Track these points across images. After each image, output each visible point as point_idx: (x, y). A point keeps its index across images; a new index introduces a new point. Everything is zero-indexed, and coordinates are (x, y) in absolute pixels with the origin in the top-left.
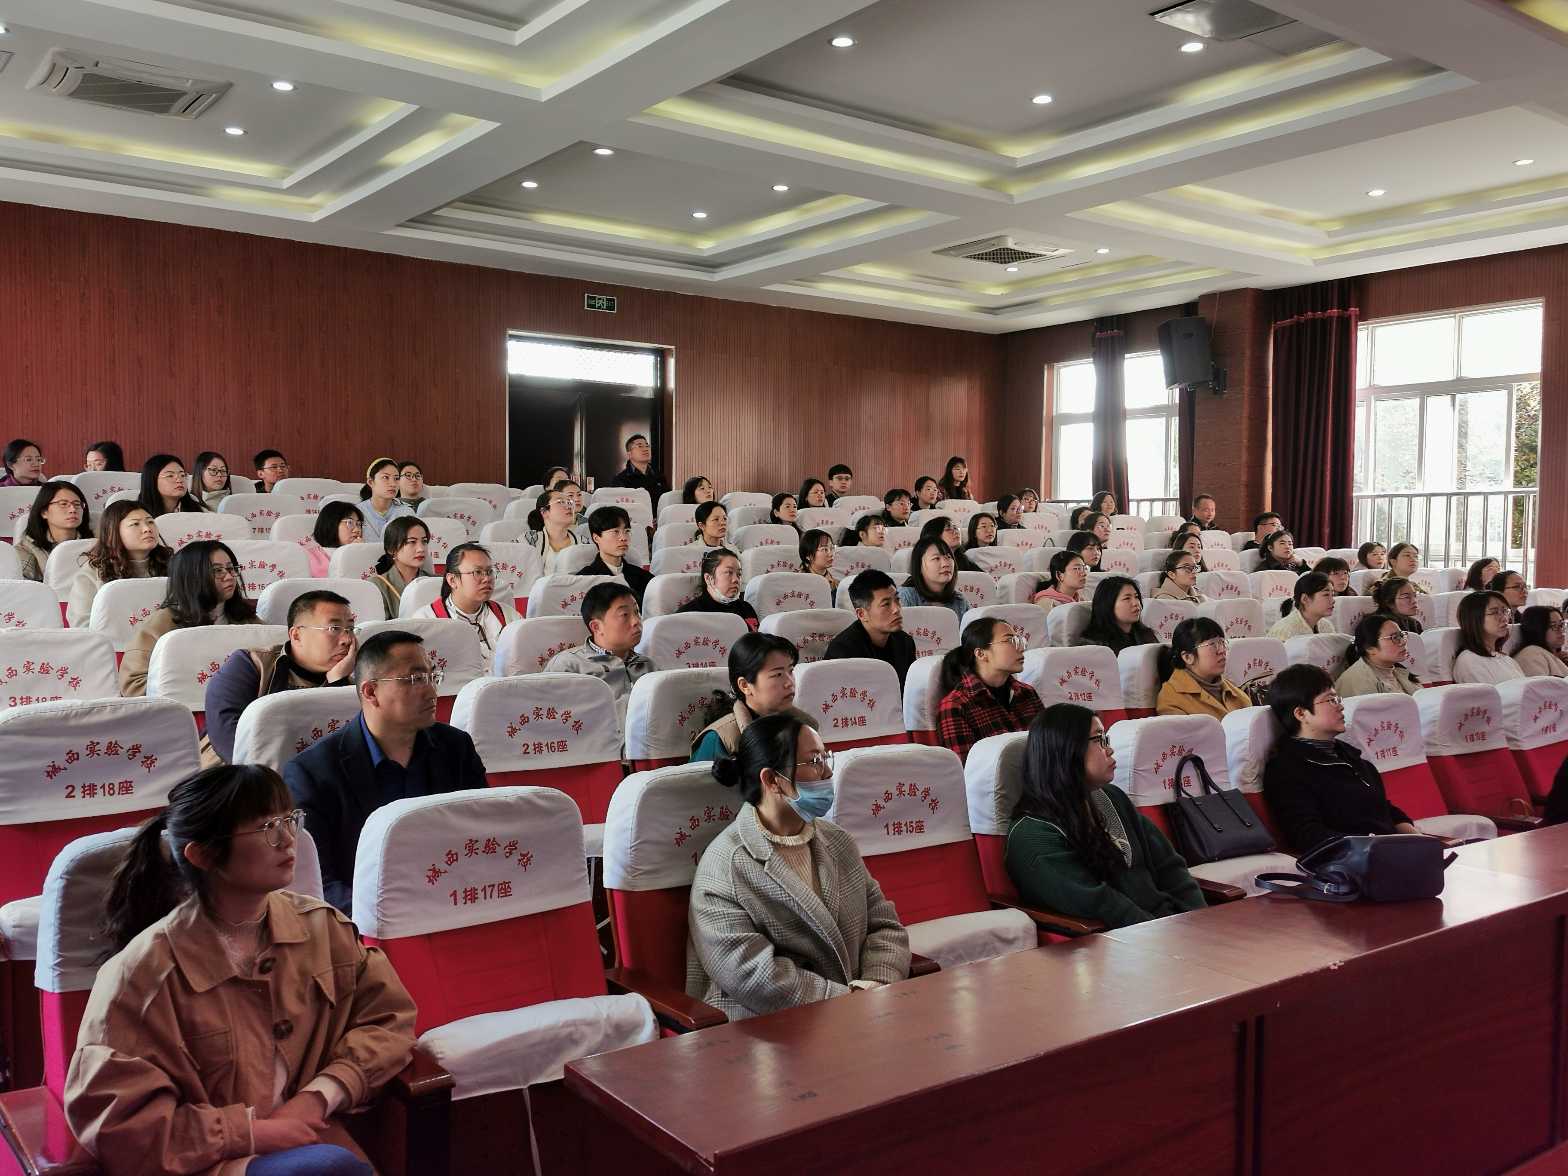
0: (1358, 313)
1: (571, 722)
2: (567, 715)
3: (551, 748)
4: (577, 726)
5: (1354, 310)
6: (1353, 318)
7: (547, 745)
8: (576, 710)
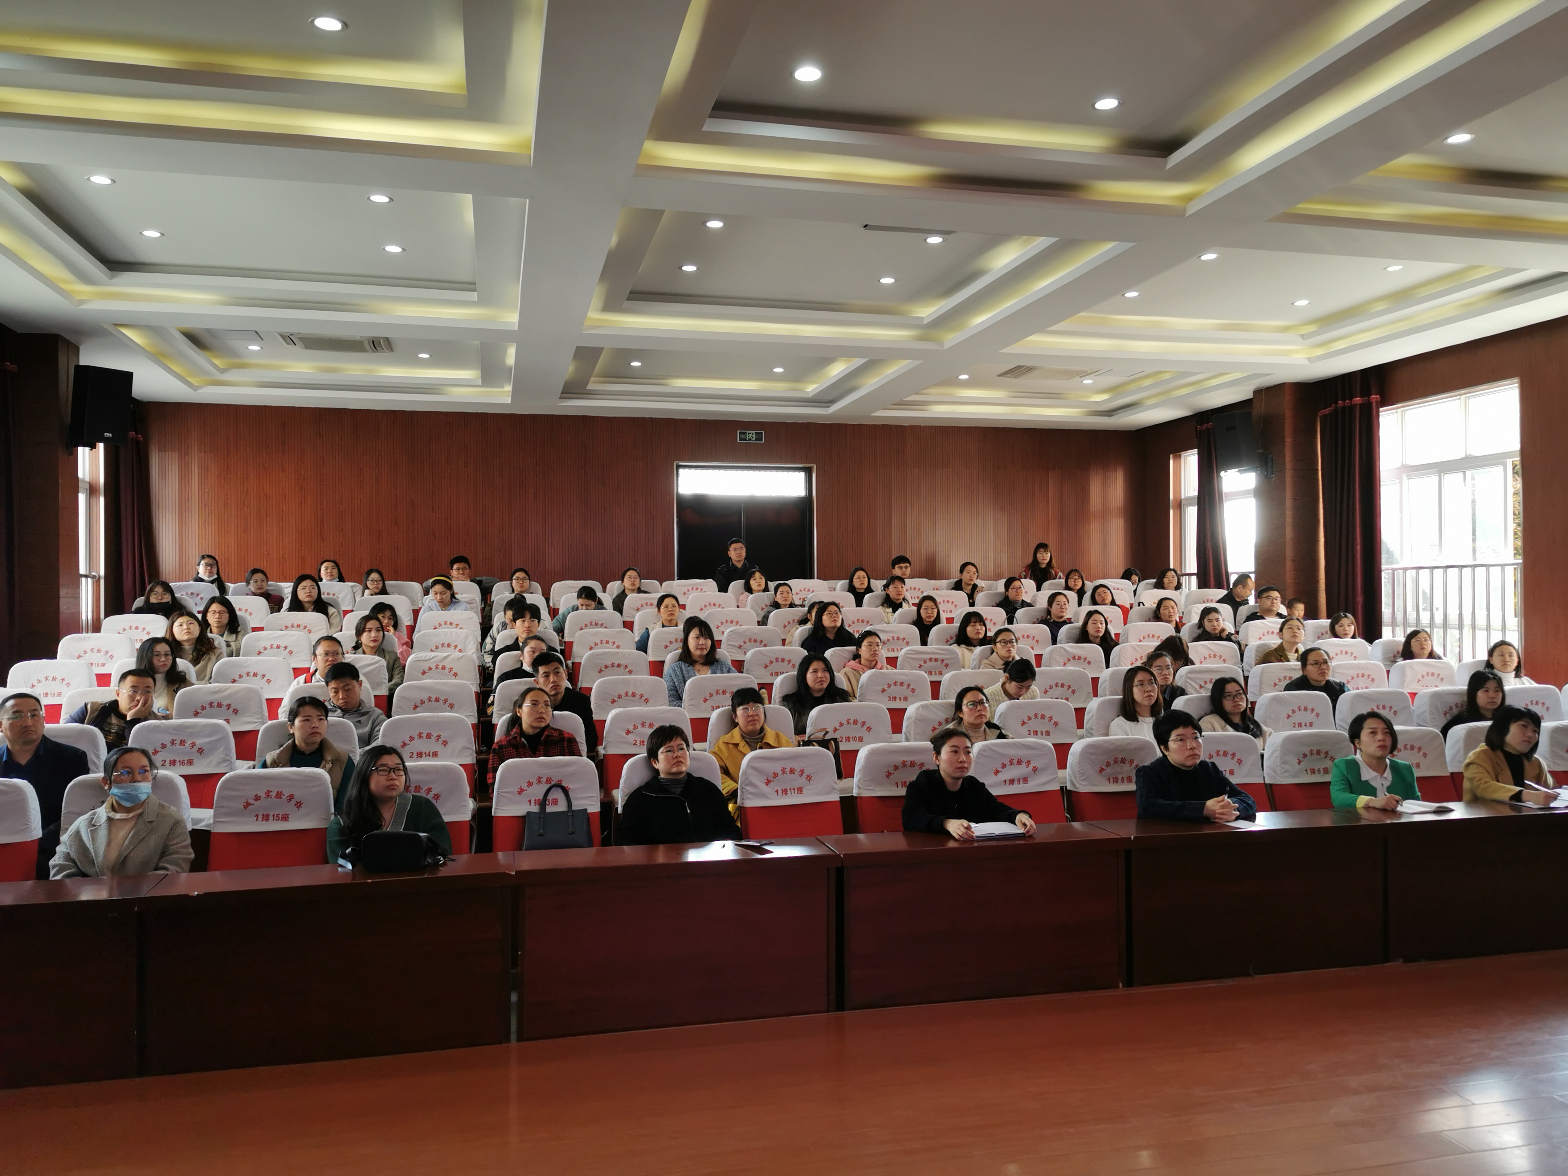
0: (1379, 400)
1: (196, 748)
2: (193, 745)
3: (182, 763)
4: (201, 751)
5: (1375, 398)
6: (1374, 405)
7: (180, 761)
8: (199, 742)
